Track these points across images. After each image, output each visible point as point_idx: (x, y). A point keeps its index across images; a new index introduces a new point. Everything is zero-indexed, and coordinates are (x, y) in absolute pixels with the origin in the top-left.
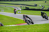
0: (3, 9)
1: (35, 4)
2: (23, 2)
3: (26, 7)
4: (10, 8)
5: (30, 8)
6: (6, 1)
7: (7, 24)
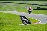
0: (15, 8)
1: (46, 4)
2: (35, 2)
3: (37, 7)
4: (22, 8)
5: (41, 8)
6: (18, 1)
7: (19, 23)
